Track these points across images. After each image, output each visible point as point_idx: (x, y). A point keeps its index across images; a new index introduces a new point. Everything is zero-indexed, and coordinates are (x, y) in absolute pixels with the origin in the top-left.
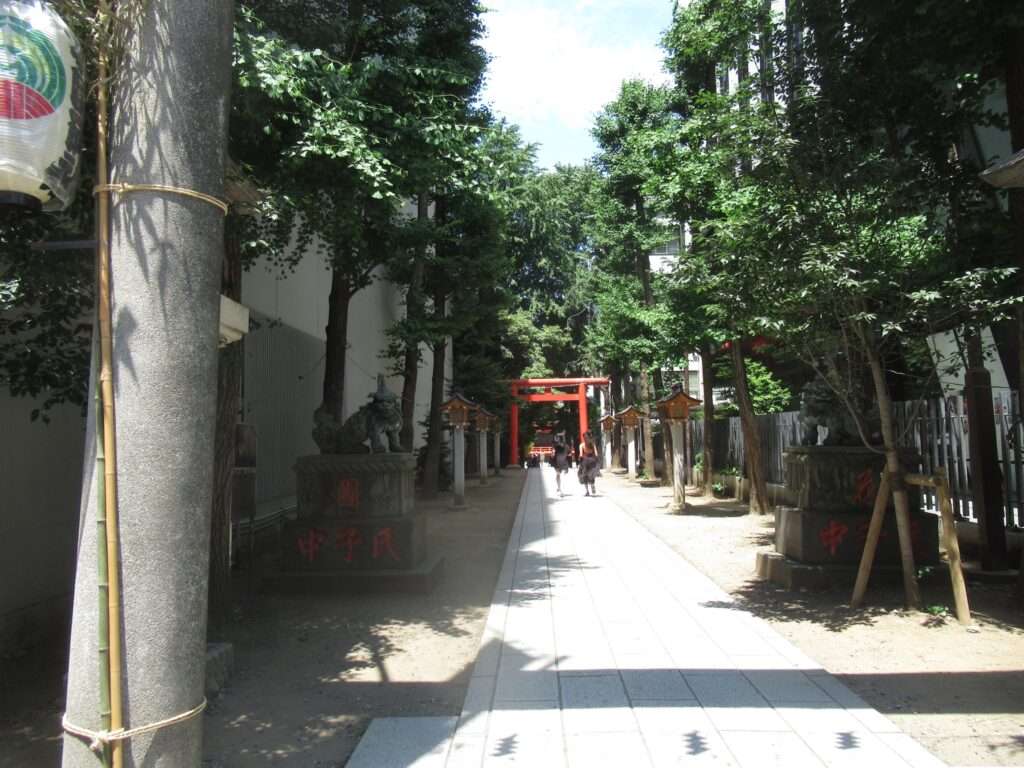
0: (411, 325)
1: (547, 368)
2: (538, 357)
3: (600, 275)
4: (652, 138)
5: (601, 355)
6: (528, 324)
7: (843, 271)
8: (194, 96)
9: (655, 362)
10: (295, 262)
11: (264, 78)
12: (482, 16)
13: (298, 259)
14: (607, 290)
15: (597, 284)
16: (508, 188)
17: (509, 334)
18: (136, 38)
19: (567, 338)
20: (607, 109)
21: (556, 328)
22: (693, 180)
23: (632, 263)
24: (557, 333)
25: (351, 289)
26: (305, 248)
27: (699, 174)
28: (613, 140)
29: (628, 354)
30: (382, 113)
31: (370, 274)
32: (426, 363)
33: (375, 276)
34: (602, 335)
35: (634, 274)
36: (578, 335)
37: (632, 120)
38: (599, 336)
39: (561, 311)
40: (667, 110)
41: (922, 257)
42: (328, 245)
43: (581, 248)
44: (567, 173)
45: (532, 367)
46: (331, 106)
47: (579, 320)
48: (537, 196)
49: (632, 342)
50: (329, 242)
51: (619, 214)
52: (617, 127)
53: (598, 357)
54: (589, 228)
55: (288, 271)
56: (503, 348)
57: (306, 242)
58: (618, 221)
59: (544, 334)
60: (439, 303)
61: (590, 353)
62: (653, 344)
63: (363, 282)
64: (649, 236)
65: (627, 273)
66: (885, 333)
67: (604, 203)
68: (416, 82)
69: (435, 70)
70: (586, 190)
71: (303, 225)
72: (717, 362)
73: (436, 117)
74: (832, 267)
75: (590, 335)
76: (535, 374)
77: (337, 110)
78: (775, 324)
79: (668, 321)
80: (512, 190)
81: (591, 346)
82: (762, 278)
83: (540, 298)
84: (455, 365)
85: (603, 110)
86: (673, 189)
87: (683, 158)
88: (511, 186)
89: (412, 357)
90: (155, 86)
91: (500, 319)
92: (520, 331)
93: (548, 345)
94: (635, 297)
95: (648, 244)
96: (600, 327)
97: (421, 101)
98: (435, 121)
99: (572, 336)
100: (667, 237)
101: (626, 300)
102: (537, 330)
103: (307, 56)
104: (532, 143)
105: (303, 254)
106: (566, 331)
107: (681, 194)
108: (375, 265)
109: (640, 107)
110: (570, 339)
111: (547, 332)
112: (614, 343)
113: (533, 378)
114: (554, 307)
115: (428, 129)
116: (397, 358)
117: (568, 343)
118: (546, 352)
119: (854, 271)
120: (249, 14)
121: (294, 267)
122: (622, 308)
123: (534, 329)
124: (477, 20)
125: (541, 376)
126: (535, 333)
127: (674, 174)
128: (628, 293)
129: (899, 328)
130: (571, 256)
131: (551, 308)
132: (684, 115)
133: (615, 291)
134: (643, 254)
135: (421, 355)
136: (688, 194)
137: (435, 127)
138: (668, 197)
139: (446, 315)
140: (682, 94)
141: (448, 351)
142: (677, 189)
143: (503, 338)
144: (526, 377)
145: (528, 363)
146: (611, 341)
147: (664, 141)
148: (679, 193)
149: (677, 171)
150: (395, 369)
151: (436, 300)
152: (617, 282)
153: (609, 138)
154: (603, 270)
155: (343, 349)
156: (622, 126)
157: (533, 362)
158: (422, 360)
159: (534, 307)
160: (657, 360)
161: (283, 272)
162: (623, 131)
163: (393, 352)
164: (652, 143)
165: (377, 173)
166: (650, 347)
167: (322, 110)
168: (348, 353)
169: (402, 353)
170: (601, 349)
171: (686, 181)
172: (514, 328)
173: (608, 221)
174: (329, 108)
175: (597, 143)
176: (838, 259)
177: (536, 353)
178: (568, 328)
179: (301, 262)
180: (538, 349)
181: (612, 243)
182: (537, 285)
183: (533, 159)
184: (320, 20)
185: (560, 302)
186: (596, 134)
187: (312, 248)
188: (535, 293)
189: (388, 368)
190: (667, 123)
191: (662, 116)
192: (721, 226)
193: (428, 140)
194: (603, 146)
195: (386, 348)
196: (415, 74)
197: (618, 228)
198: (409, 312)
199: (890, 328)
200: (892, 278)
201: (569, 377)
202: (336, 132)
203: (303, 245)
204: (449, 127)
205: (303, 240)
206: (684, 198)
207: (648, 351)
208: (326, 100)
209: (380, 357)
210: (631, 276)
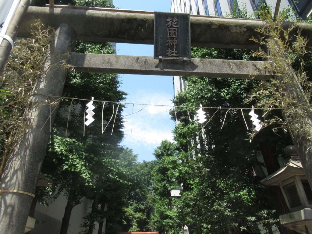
0: (92, 215)
1: (138, 228)
2: (135, 223)
3: (155, 196)
4: (170, 159)
5: (156, 224)
6: (132, 212)
7: (226, 210)
8: (32, 162)
9: (173, 230)
10: (56, 198)
11: (56, 148)
12: (123, 123)
13: (57, 197)
14: (157, 202)
15: (155, 200)
16: (128, 167)
17: (126, 215)
18: (18, 146)
19: (144, 217)
20: (158, 148)
21: (141, 213)
22: (182, 172)
23: (165, 193)
24: (141, 215)
25: (73, 205)
26: (60, 193)
27: (184, 170)
28: (160, 156)
29: (164, 225)
30: (90, 157)
31: (80, 200)
32: (96, 230)
33: (82, 201)
34: (156, 217)
35: (166, 197)
36: (148, 217)
37: (165, 151)
38: (155, 217)
39: (143, 207)
40: (175, 150)
41: (250, 200)
42: (68, 193)
43: (150, 187)
44: (146, 164)
45: (132, 227)
46: (75, 154)
47: (149, 211)
48: (137, 170)
49: (165, 221)
50: (68, 192)
51: (161, 178)
52: (160, 153)
53: (155, 224)
54: (152, 182)
55: (53, 201)
56: (123, 220)
57: (61, 191)
58: (161, 181)
59: (137, 215)
60: (103, 207)
61: (152, 223)
62: (172, 222)
63: (78, 203)
64: (170, 185)
65: (164, 197)
66: (241, 230)
67: (157, 174)
68: (101, 147)
69: (108, 144)
70: (152, 169)
71: (61, 186)
72: (193, 229)
73: (106, 157)
74: (223, 208)
75: (152, 217)
76: (133, 230)
77: (77, 156)
78: (208, 226)
79: (177, 215)
80: (129, 168)
81: (153, 221)
82: (203, 210)
83: (136, 203)
84: (106, 228)
85: (157, 148)
86: (177, 174)
87: (179, 165)
88: (129, 167)
89: (92, 227)
90: (20, 159)
91: (123, 210)
92: (129, 214)
93: (138, 219)
94: (166, 205)
95: (170, 188)
96: (155, 214)
97: (103, 152)
98: (106, 158)
99: (146, 216)
100: (176, 186)
101: (164, 206)
102: (135, 214)
103: (71, 140)
104: (136, 154)
105: (59, 195)
106: (144, 215)
107: (179, 175)
108: (83, 196)
109: (167, 148)
110: (146, 217)
111: (138, 215)
112: (160, 220)
113: (133, 232)
114: (140, 206)
115: (104, 160)
116: (86, 227)
117: (145, 219)
118: (137, 222)
119: (229, 210)
120: (55, 130)
121: (55, 200)
122: (162, 209)
123: (134, 213)
124: (122, 124)
125: (135, 231)
126: (134, 215)
127: (177, 169)
128: (164, 204)
129: (245, 229)
130: (147, 189)
131: (139, 206)
132: (179, 151)
133: (160, 202)
134: (169, 191)
135: (94, 226)
136: (181, 176)
137: (106, 160)
138: (175, 176)
139: (105, 210)
140: (179, 146)
141: (104, 223)
142: (178, 174)
143: (123, 217)
144: (131, 232)
145: (131, 226)
146: (159, 219)
147: (174, 160)
148: (178, 175)
149: (178, 169)
150: (85, 232)
151: (102, 205)
152: (161, 199)
153: (158, 156)
154: (157, 195)
155: (67, 227)
156: (162, 152)
157: (133, 225)
158: (94, 228)
159: (134, 205)
160: (174, 229)
161: (51, 201)
162: (162, 155)
163: (85, 225)
164: (170, 160)
165: (87, 177)
166: (171, 223)
167: (72, 155)
168: (69, 228)
169: (88, 225)
170: (156, 222)
171: (180, 172)
172: (127, 213)
173: (158, 181)
174: (74, 155)
175: (155, 157)
176: (224, 206)
177: (134, 223)
178: (145, 214)
179: (58, 198)
180: (135, 221)
181: (159, 187)
182: (135, 199)
183: (136, 159)
184: (77, 125)
185: (143, 204)
186: (154, 154)
187: (62, 193)
188: (135, 201)
189: (82, 231)
190: (175, 153)
191: (173, 151)
192: (190, 194)
193: (103, 164)
194: (157, 158)
195: (83, 224)
196: (101, 145)
197: (161, 183)
198: (92, 210)
199: (243, 228)
200: (241, 212)
201: (145, 231)
202: (76, 163)
203: (60, 192)
204: (110, 160)
205: (60, 190)
206: (180, 177)
207: (171, 224)
208: (74, 152)
209: (80, 227)
210: (165, 197)
